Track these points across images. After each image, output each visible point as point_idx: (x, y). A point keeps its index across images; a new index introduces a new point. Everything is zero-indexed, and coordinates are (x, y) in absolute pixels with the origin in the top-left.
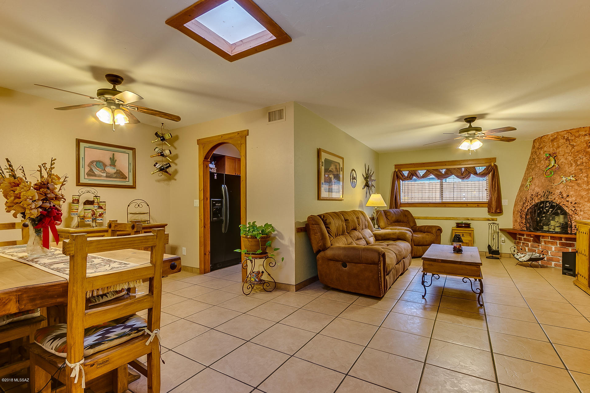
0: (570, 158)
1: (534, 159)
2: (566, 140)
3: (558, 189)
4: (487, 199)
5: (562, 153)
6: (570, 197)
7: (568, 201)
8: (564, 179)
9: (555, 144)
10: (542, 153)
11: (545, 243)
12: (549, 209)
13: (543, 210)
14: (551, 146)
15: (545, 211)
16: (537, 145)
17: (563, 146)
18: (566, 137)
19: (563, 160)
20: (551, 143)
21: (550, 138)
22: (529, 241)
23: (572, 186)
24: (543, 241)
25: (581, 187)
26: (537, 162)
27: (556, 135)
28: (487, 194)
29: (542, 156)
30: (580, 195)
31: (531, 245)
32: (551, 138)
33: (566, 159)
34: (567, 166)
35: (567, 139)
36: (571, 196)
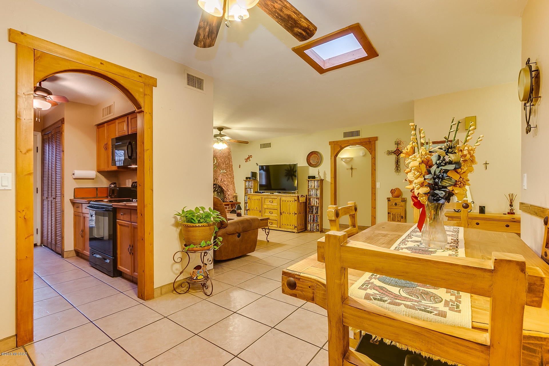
0: (223, 160)
3: (220, 177)
7: (224, 184)
8: (222, 171)
15: (217, 189)
19: (219, 160)
23: (225, 176)
25: (228, 176)
30: (228, 180)
34: (222, 164)
36: (225, 181)
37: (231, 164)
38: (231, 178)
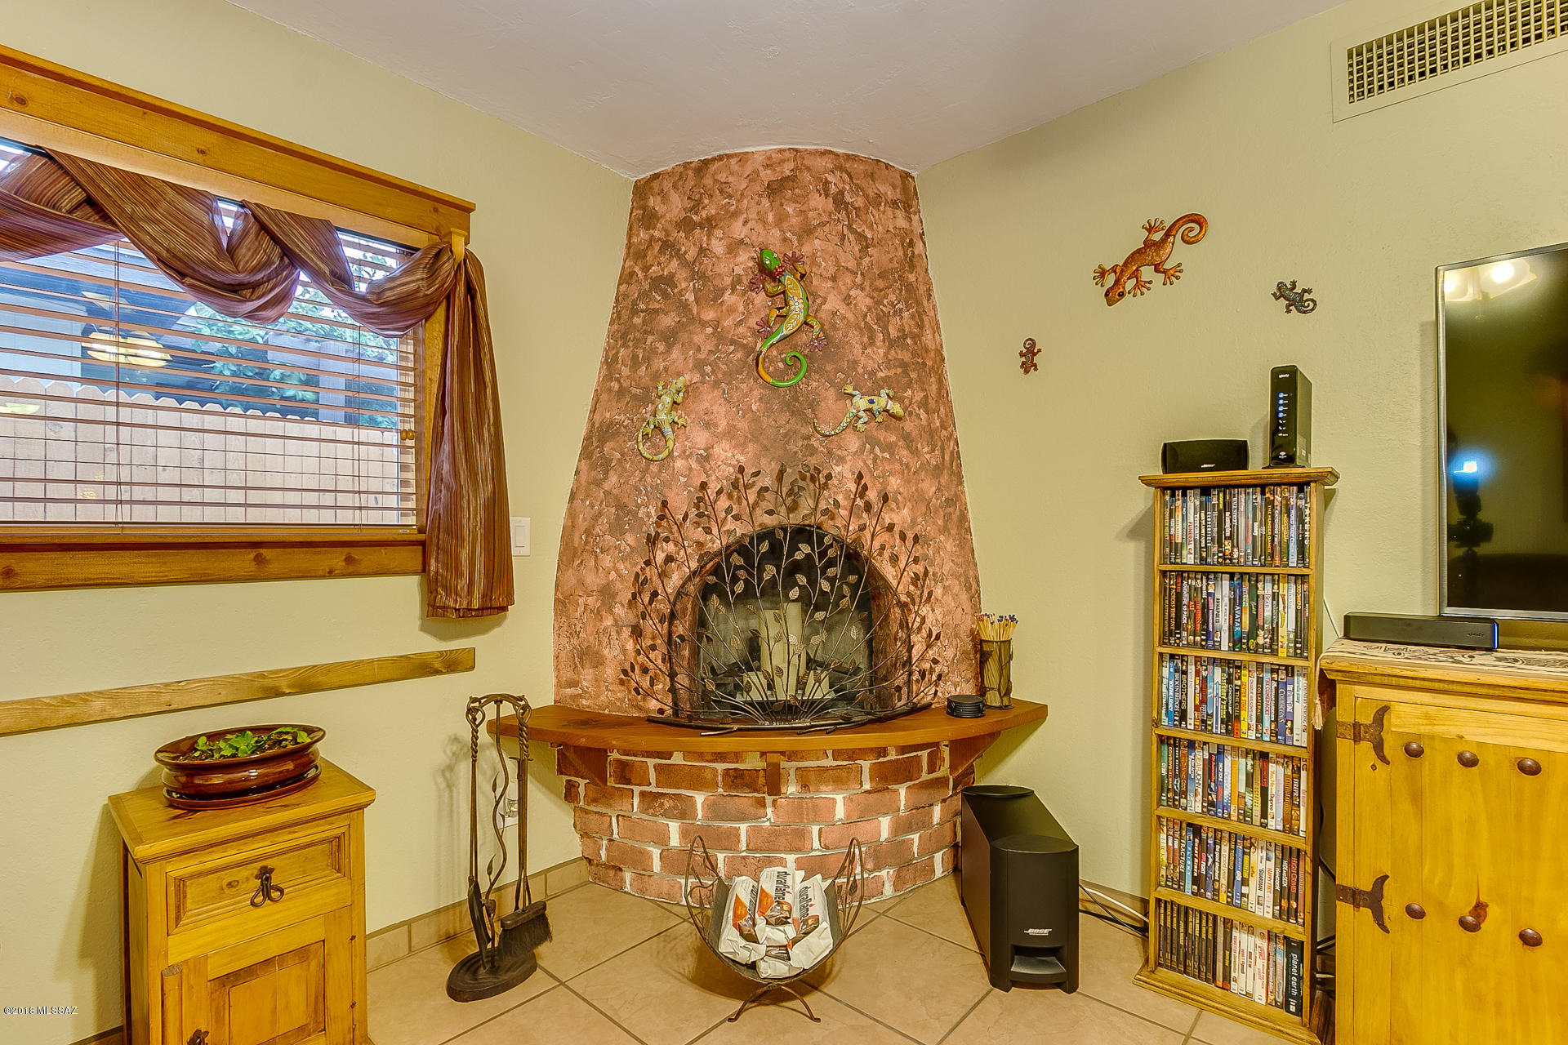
1: (670, 281)
2: (835, 201)
4: (404, 511)
5: (826, 266)
6: (894, 506)
7: (890, 528)
8: (862, 403)
9: (790, 210)
10: (718, 247)
11: (805, 786)
12: (844, 576)
13: (813, 582)
14: (771, 218)
16: (673, 207)
17: (826, 228)
18: (833, 189)
19: (833, 303)
20: (766, 202)
21: (756, 172)
22: (697, 781)
24: (792, 772)
25: (915, 452)
26: (690, 297)
27: (792, 165)
28: (404, 467)
29: (722, 268)
31: (710, 806)
32: (767, 176)
33: (847, 300)
34: (854, 339)
35: (840, 202)
36: (896, 500)
37: (931, 345)
38: (937, 471)
